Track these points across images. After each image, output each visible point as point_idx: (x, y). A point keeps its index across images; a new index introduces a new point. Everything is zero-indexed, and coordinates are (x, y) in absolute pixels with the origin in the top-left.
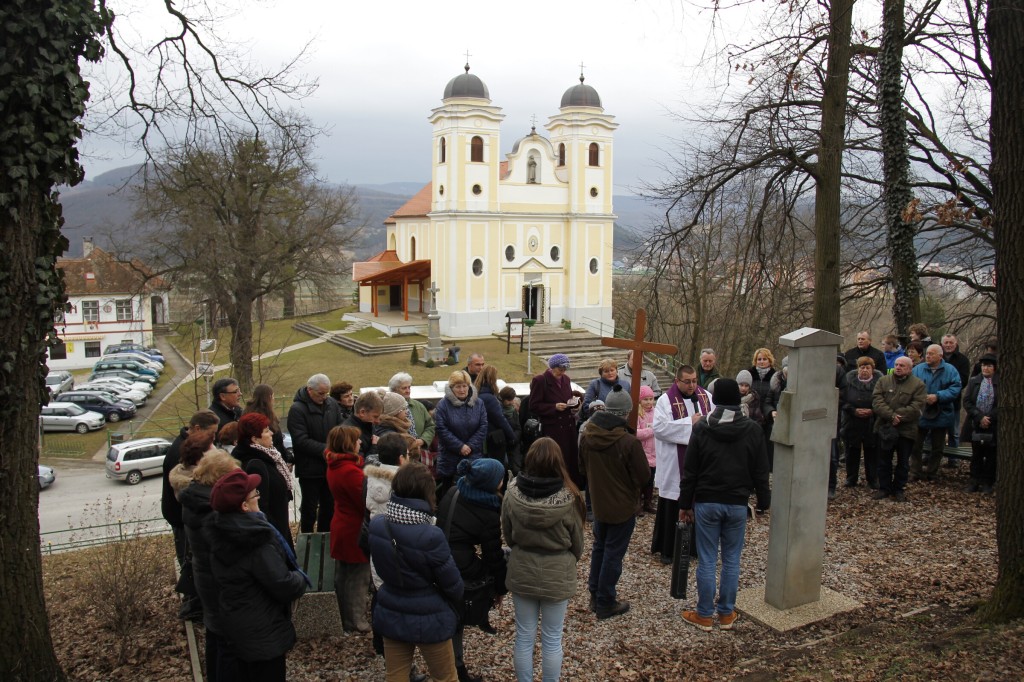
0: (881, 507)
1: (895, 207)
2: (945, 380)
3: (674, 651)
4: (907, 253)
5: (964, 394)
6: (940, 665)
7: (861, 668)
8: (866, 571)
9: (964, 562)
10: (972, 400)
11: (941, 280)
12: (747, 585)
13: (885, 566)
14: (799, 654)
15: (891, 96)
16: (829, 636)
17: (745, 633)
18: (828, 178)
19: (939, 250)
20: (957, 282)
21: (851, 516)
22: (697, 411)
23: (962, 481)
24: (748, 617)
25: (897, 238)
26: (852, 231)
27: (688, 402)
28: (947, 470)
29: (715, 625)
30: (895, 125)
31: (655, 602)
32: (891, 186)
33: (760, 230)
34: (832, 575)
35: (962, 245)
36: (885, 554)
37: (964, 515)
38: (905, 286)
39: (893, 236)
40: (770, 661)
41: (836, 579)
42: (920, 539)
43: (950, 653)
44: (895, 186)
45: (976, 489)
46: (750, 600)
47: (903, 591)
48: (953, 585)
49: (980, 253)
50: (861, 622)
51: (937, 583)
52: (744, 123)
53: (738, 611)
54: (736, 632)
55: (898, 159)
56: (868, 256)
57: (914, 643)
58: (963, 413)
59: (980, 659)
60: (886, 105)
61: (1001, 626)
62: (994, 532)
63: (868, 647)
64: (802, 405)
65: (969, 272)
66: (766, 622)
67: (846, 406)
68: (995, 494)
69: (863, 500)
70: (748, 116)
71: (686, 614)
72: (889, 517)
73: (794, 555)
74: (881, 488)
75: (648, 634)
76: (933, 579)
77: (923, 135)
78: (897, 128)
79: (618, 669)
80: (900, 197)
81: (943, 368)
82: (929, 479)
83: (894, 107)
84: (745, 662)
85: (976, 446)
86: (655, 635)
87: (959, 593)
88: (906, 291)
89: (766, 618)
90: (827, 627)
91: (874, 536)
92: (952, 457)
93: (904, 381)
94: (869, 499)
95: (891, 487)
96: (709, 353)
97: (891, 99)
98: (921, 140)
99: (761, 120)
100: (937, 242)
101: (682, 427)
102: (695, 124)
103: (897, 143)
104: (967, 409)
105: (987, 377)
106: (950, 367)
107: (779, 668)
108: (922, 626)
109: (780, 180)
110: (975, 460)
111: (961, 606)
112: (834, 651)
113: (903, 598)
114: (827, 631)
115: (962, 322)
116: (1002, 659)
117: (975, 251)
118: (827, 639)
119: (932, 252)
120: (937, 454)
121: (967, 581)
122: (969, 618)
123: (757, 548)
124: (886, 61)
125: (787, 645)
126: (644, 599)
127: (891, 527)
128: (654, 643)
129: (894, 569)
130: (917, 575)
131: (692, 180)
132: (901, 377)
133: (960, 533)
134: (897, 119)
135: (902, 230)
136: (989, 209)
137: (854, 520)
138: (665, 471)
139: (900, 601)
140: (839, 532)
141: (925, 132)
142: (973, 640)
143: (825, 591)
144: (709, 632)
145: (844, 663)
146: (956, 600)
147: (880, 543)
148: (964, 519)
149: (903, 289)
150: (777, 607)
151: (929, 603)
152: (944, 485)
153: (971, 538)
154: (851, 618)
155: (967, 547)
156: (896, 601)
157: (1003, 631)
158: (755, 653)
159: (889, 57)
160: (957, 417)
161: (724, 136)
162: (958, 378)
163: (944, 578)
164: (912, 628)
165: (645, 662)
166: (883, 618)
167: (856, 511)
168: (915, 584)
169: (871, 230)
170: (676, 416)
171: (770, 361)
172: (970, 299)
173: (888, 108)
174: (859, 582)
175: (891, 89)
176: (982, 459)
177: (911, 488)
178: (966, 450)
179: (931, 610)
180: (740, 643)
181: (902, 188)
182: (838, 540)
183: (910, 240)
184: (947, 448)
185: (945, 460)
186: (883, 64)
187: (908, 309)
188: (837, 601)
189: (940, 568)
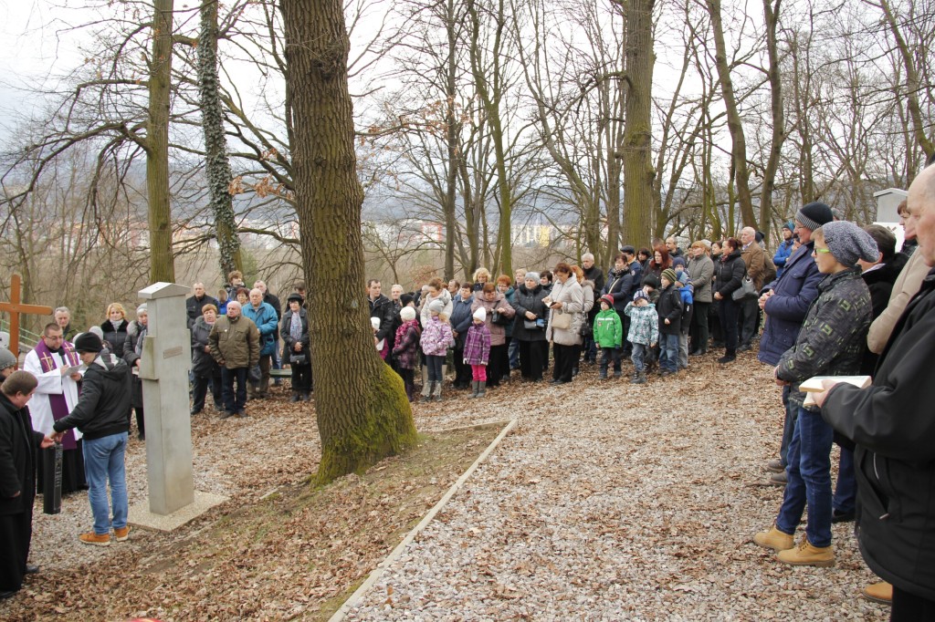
0: (229, 424)
1: (216, 177)
2: (265, 317)
3: (82, 568)
4: (228, 215)
5: (280, 328)
6: (292, 521)
7: (238, 537)
8: (226, 473)
9: (297, 452)
10: (286, 331)
11: (254, 235)
12: (132, 503)
13: (240, 467)
14: (189, 542)
15: (209, 84)
16: (207, 525)
17: (140, 539)
18: (156, 150)
19: (250, 210)
20: (266, 236)
21: (207, 435)
22: (64, 363)
23: (287, 395)
24: (139, 527)
25: (219, 202)
26: (176, 194)
27: (56, 356)
28: (275, 389)
29: (112, 540)
30: (213, 108)
31: (51, 535)
32: (212, 159)
33: (95, 196)
34: (200, 482)
35: (269, 205)
36: (239, 458)
37: (292, 419)
38: (228, 242)
39: (216, 201)
40: (165, 554)
41: (204, 483)
42: (263, 442)
43: (298, 513)
44: (215, 159)
45: (298, 399)
46: (139, 514)
47: (257, 482)
48: (292, 470)
49: (284, 211)
50: (230, 510)
51: (280, 471)
52: (74, 96)
53: (130, 525)
54: (131, 540)
55: (216, 137)
56: (191, 216)
57: (272, 513)
58: (282, 343)
59: (318, 510)
60: (206, 91)
61: (328, 486)
62: (316, 427)
63: (239, 524)
64: (163, 346)
65: (275, 227)
66: (155, 527)
67: (197, 345)
68: (312, 400)
69: (214, 420)
70: (79, 90)
71: (85, 536)
72: (236, 430)
73: (170, 469)
74: (227, 409)
75: (53, 562)
76: (277, 469)
77: (233, 112)
78: (215, 111)
79: (32, 597)
80: (220, 168)
81: (263, 308)
82: (262, 397)
83: (212, 93)
84: (144, 560)
85: (294, 366)
86: (59, 560)
87: (297, 474)
88: (229, 247)
89: (155, 523)
90: (205, 520)
91: (228, 446)
92: (277, 377)
93: (236, 322)
94: (218, 419)
95: (234, 406)
96: (63, 311)
97: (210, 86)
98: (232, 117)
99: (91, 95)
100: (247, 202)
101: (52, 379)
102: (22, 94)
103: (216, 123)
104: (284, 338)
105: (295, 311)
106: (268, 306)
107: (175, 556)
108: (275, 502)
109: (112, 150)
110: (295, 377)
111: (300, 483)
112: (214, 533)
113: (257, 487)
114: (205, 523)
115: (273, 269)
116: (331, 506)
117: (279, 210)
118: (207, 528)
119: (244, 212)
120: (266, 376)
121: (302, 465)
122: (307, 488)
123: (133, 473)
124: (205, 53)
125: (176, 539)
126: (40, 535)
127: (240, 437)
128: (61, 567)
129: (247, 467)
130: (265, 468)
131: (27, 149)
132: (234, 318)
133: (291, 433)
134: (214, 104)
135: (223, 196)
136: (287, 175)
137: (210, 437)
138: (39, 419)
139: (256, 489)
140: (199, 448)
141: (234, 111)
142: (311, 500)
143: (198, 494)
144: (108, 546)
145: (224, 539)
146: (295, 480)
147: (233, 451)
148: (293, 422)
149: (226, 245)
150: (162, 514)
151: (277, 486)
152: (274, 400)
153: (299, 435)
154: (222, 509)
155: (297, 441)
156: (253, 490)
157: (330, 488)
158: (152, 551)
159: (207, 51)
160: (276, 345)
161: (55, 107)
162: (275, 314)
163: (285, 466)
164: (268, 504)
165: (57, 583)
166: (245, 504)
167: (209, 430)
168: (264, 475)
169: (192, 193)
170: (45, 369)
171: (123, 314)
172: (276, 250)
173: (207, 93)
174: (222, 483)
175: (209, 78)
176: (299, 377)
177: (250, 405)
178: (288, 371)
179: (279, 491)
180: (137, 547)
181: (221, 161)
182: (200, 454)
183: (229, 204)
184: (272, 371)
185: (272, 381)
186: (202, 56)
187: (231, 260)
188: (207, 500)
189: (281, 460)
